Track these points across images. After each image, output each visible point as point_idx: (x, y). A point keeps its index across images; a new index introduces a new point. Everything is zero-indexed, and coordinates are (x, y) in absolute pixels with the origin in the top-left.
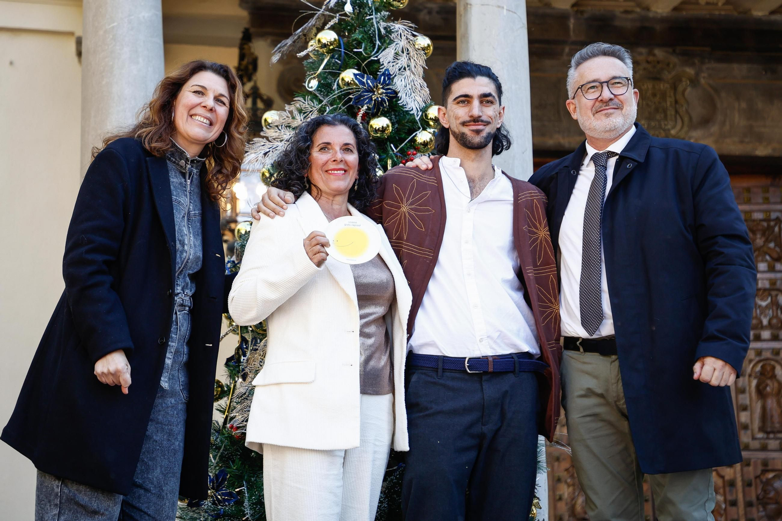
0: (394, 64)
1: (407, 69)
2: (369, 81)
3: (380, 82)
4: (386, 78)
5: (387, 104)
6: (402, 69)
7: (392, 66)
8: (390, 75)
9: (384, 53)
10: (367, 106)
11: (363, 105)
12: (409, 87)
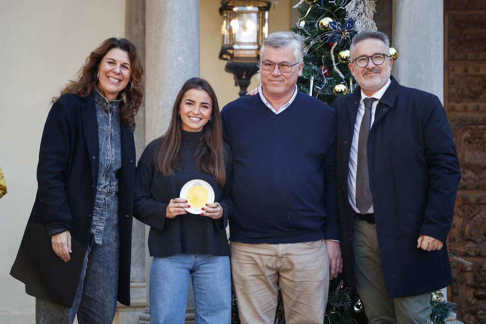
0: (355, 11)
1: (363, 14)
2: (339, 28)
3: (346, 27)
4: (350, 24)
6: (360, 14)
7: (353, 13)
8: (353, 21)
9: (348, 4)
10: (337, 43)
11: (335, 42)
12: (364, 26)
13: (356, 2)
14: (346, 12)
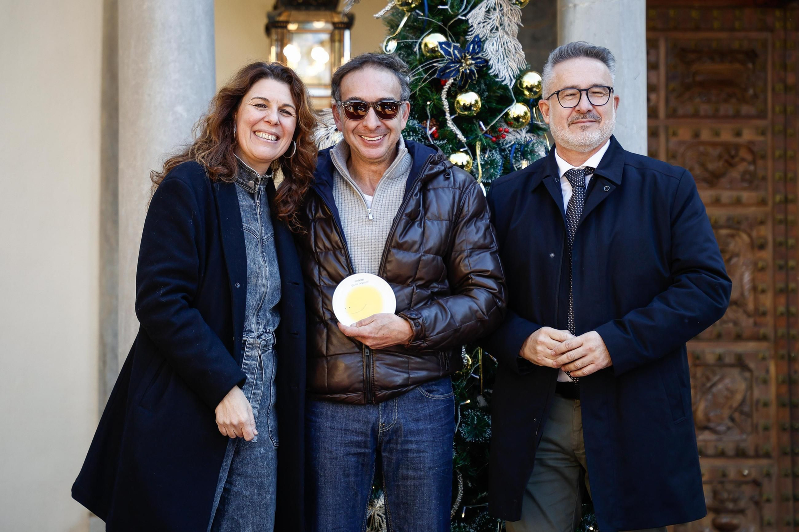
0: (485, 24)
1: (500, 29)
2: (456, 52)
3: (469, 52)
4: (476, 47)
5: (477, 76)
6: (494, 29)
7: (482, 27)
8: (480, 41)
9: (473, 12)
10: (454, 79)
11: (449, 78)
12: (501, 50)
13: (487, 7)
14: (469, 24)
